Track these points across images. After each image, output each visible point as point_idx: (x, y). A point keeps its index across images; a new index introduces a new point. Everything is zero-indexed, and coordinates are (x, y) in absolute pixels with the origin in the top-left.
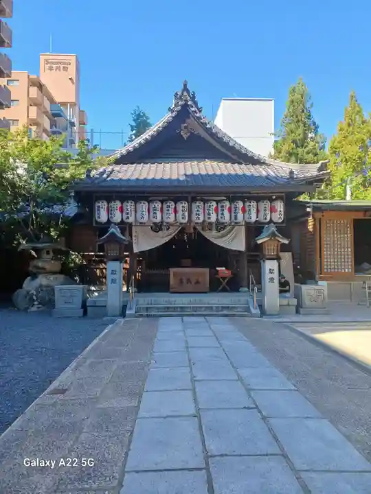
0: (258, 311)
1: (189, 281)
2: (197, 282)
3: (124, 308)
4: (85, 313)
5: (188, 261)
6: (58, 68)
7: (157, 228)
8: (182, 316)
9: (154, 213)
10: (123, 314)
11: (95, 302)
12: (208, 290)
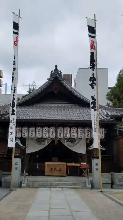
0: (90, 186)
1: (55, 169)
2: (60, 170)
3: (21, 183)
5: (57, 159)
8: (50, 188)
10: (20, 186)
12: (66, 175)
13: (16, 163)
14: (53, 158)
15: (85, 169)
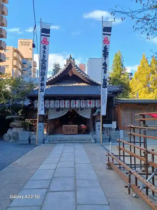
0: (94, 141)
1: (70, 130)
2: (73, 130)
3: (44, 140)
4: (30, 142)
6: (25, 45)
7: (58, 110)
8: (65, 143)
9: (57, 104)
10: (44, 143)
11: (33, 138)
12: (77, 133)
14: (70, 122)
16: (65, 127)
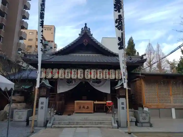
0: (116, 125)
1: (84, 107)
2: (88, 108)
3: (47, 121)
4: (28, 124)
5: (85, 97)
7: (69, 81)
8: (76, 127)
9: (68, 74)
12: (93, 112)
13: (42, 103)
15: (109, 107)
16: (77, 103)
